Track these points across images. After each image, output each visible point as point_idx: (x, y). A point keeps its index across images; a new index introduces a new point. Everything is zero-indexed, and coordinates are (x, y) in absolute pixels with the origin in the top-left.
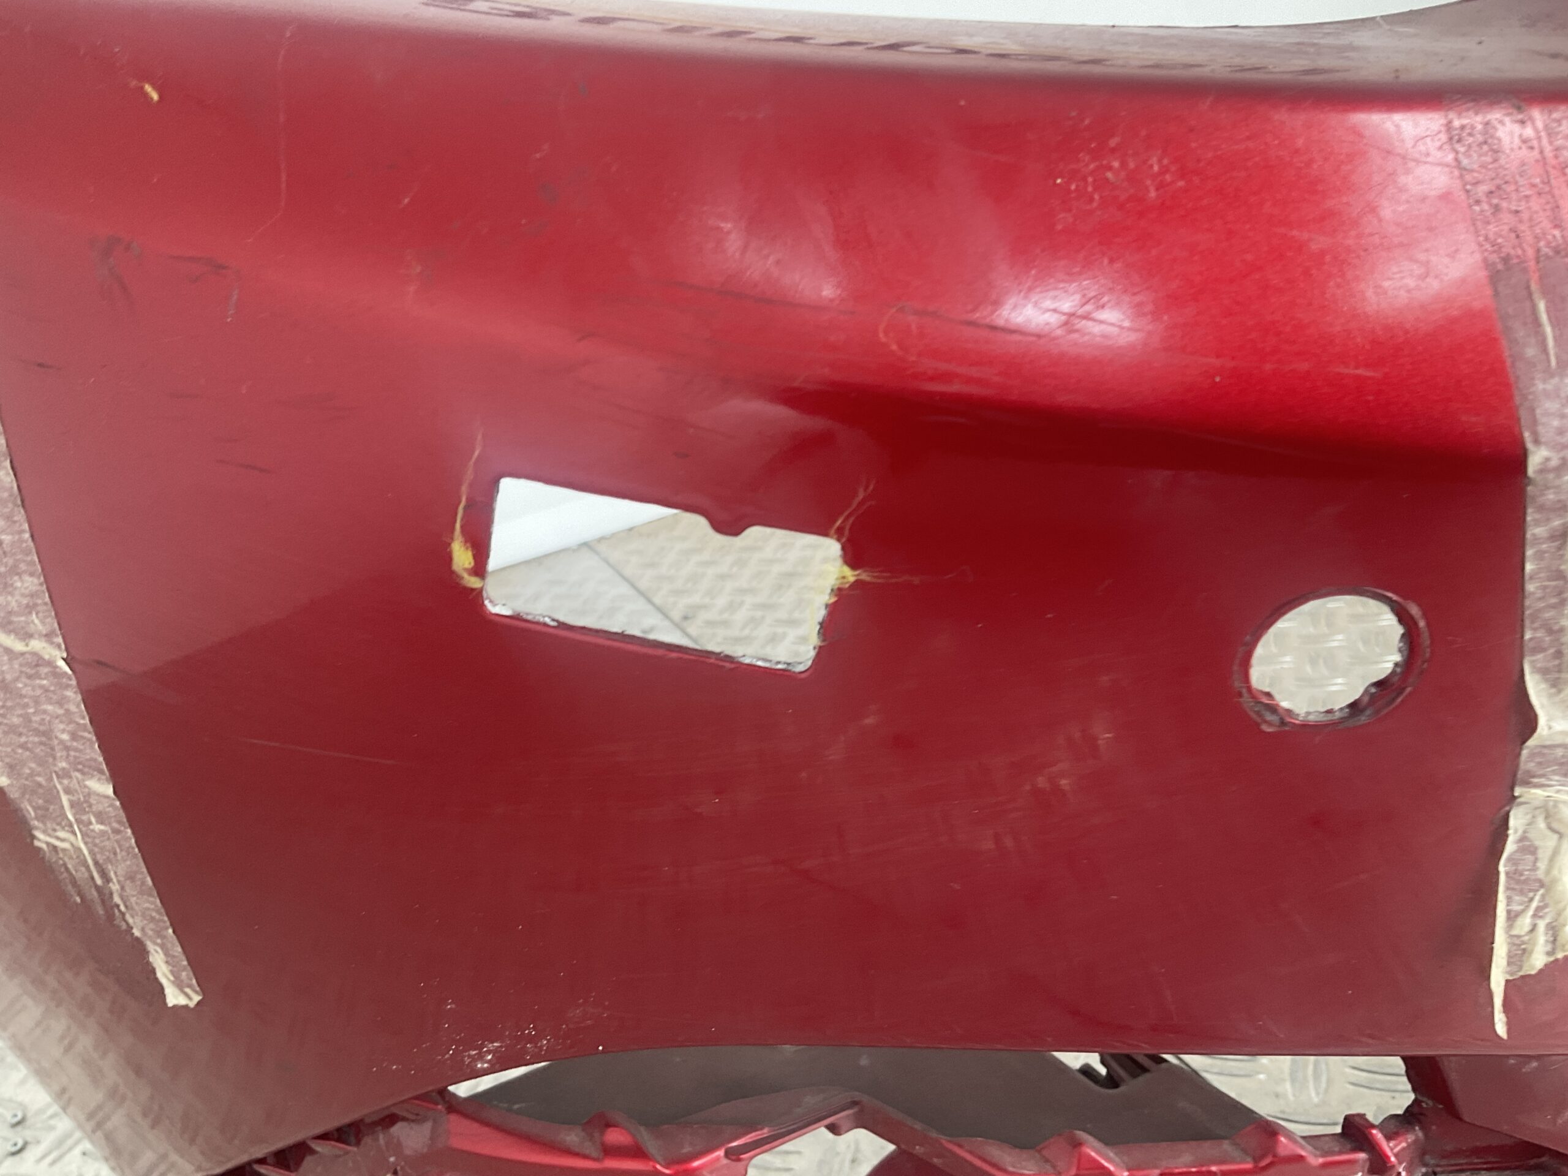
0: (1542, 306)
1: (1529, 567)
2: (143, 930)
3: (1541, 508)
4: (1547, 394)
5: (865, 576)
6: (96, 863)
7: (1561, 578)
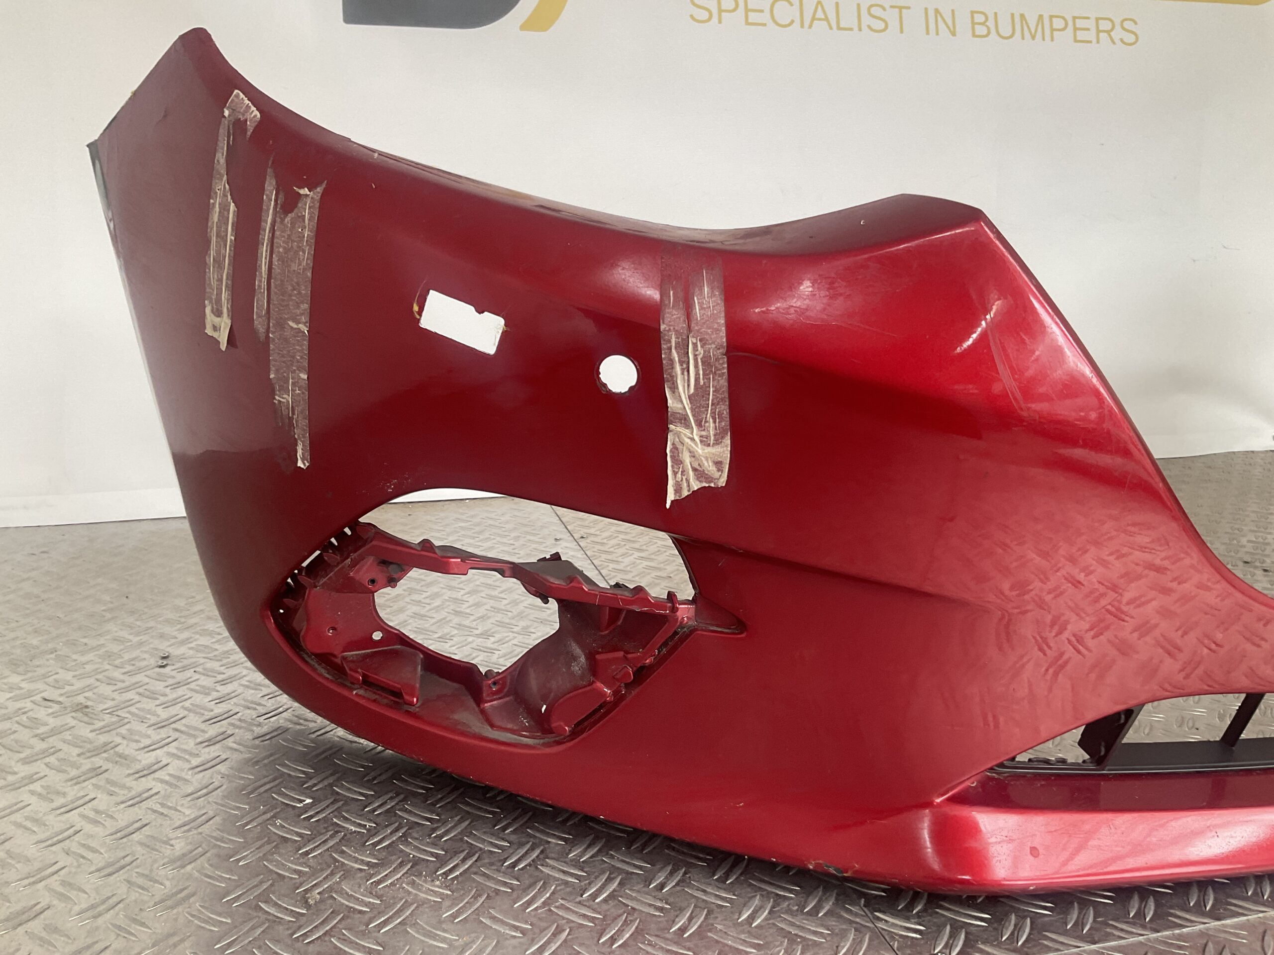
0: (672, 293)
1: (663, 356)
2: (299, 436)
3: (664, 340)
4: (668, 313)
5: (509, 330)
6: (292, 406)
7: (672, 361)
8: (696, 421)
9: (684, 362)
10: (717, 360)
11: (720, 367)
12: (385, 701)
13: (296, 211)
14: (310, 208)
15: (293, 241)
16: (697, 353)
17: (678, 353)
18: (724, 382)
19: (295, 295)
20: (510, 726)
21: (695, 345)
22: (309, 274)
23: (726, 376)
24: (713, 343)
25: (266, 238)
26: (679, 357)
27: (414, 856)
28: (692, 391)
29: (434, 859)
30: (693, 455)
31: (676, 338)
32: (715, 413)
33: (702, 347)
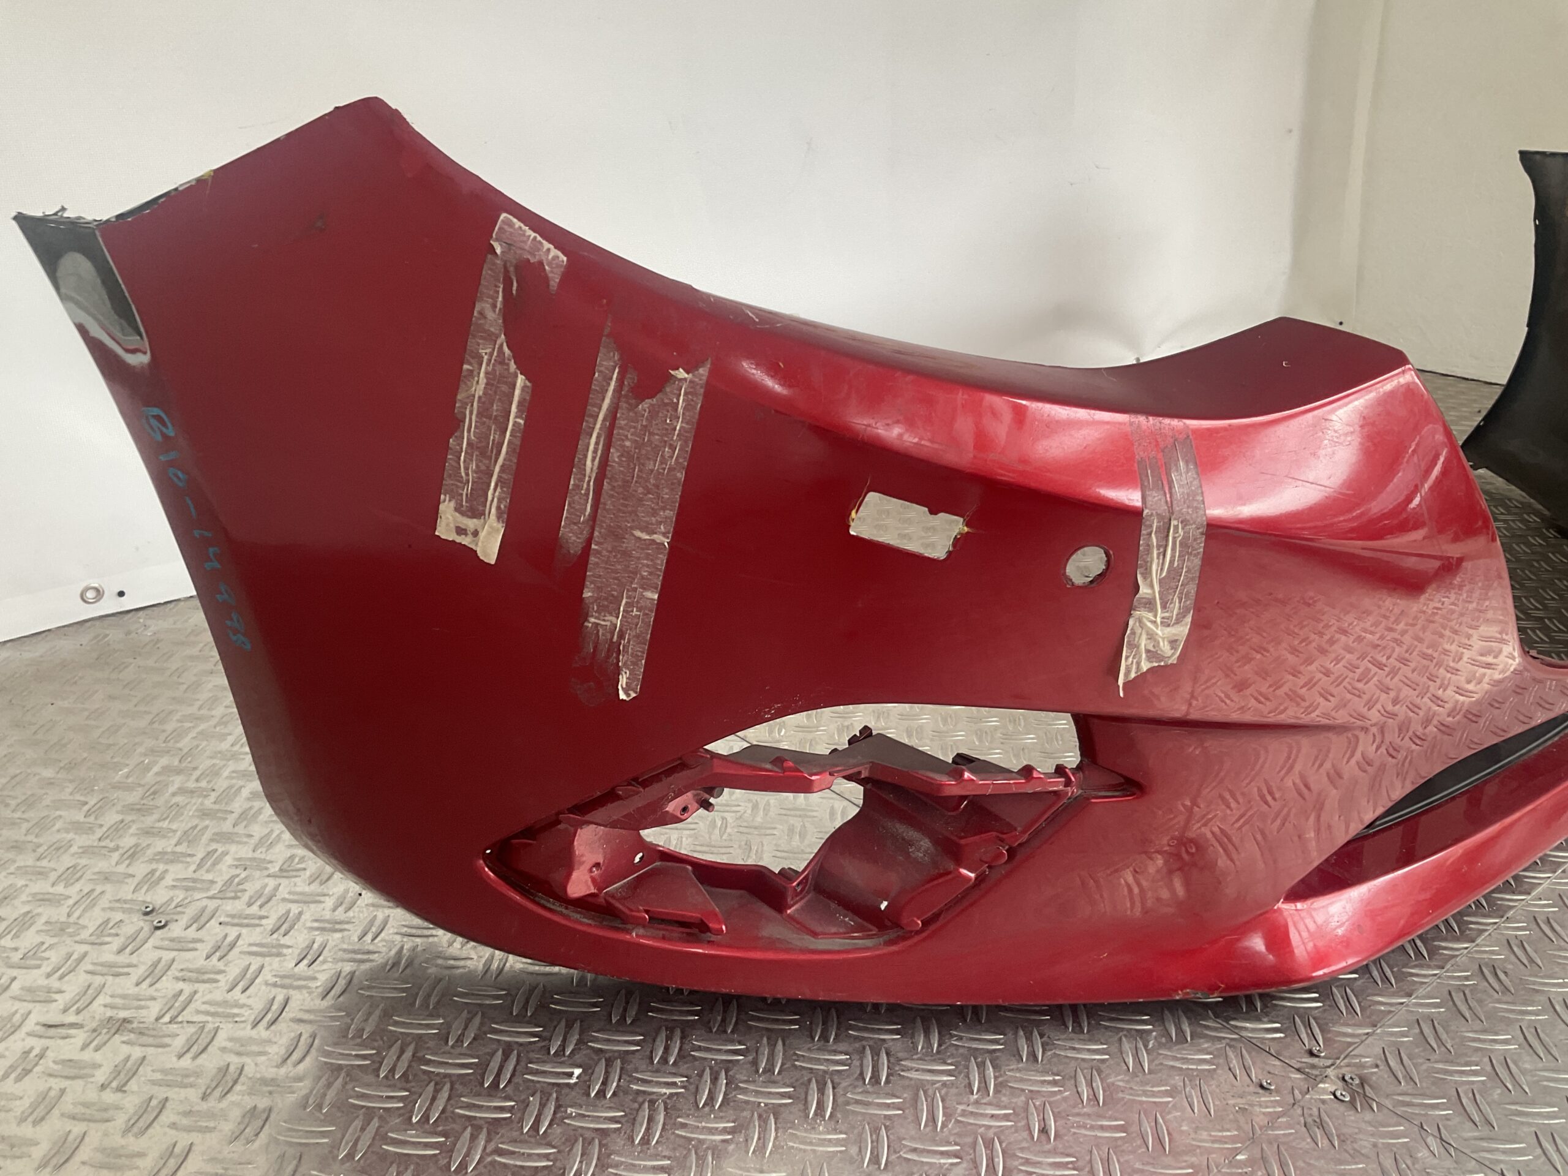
1: (1141, 542)
2: (625, 663)
3: (1145, 526)
4: (1149, 495)
5: (970, 530)
7: (1149, 547)
8: (1161, 604)
9: (1161, 546)
10: (1195, 540)
11: (1196, 547)
12: (675, 935)
13: (659, 396)
14: (686, 394)
15: (651, 434)
16: (1177, 535)
17: (1157, 538)
18: (1197, 562)
19: (651, 500)
20: (834, 930)
21: (1176, 527)
22: (681, 475)
23: (1200, 556)
24: (1194, 523)
25: (598, 426)
26: (1157, 541)
27: (766, 1105)
28: (1164, 574)
29: (790, 1101)
30: (1151, 636)
31: (1158, 522)
32: (1182, 593)
33: (1183, 528)
